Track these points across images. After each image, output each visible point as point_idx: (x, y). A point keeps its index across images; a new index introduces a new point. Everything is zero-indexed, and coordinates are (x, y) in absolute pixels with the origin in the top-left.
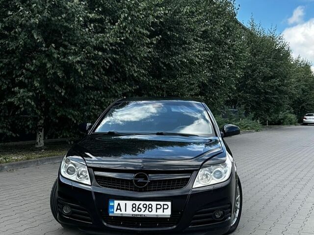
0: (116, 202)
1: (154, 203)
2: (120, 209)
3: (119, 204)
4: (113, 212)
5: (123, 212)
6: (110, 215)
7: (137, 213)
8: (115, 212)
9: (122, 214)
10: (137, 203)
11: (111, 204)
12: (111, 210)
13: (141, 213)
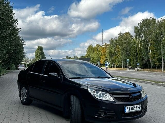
0: (127, 107)
1: (137, 106)
2: (128, 110)
3: (127, 108)
4: (126, 111)
5: (129, 111)
6: (125, 113)
7: (133, 110)
8: (127, 111)
9: (129, 112)
10: (133, 106)
11: (125, 108)
12: (125, 111)
13: (134, 110)
